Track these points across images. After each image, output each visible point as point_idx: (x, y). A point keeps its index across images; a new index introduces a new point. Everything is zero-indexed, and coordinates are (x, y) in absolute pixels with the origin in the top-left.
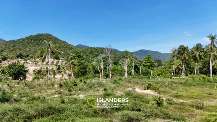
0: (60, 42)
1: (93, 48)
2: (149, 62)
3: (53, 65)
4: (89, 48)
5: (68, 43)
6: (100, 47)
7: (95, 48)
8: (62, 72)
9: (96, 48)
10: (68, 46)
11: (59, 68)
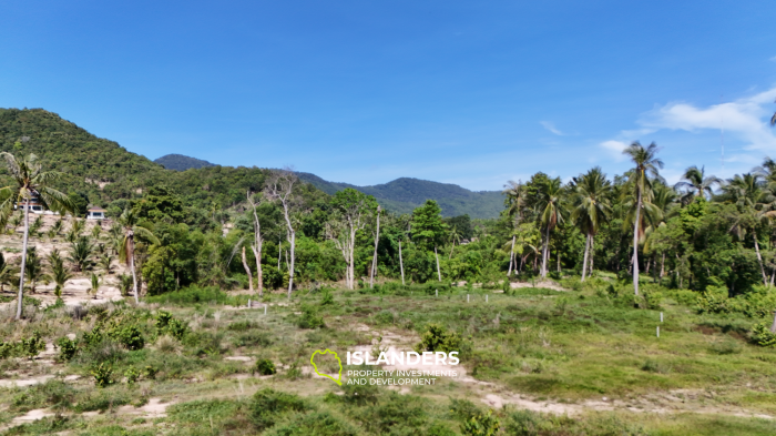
0: (90, 144)
1: (226, 168)
2: (429, 228)
3: (57, 238)
4: (208, 167)
5: (125, 150)
6: (255, 167)
7: (232, 171)
8: (94, 265)
9: (236, 171)
10: (126, 159)
11: (82, 252)
